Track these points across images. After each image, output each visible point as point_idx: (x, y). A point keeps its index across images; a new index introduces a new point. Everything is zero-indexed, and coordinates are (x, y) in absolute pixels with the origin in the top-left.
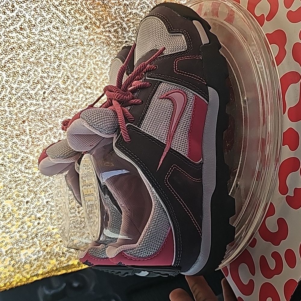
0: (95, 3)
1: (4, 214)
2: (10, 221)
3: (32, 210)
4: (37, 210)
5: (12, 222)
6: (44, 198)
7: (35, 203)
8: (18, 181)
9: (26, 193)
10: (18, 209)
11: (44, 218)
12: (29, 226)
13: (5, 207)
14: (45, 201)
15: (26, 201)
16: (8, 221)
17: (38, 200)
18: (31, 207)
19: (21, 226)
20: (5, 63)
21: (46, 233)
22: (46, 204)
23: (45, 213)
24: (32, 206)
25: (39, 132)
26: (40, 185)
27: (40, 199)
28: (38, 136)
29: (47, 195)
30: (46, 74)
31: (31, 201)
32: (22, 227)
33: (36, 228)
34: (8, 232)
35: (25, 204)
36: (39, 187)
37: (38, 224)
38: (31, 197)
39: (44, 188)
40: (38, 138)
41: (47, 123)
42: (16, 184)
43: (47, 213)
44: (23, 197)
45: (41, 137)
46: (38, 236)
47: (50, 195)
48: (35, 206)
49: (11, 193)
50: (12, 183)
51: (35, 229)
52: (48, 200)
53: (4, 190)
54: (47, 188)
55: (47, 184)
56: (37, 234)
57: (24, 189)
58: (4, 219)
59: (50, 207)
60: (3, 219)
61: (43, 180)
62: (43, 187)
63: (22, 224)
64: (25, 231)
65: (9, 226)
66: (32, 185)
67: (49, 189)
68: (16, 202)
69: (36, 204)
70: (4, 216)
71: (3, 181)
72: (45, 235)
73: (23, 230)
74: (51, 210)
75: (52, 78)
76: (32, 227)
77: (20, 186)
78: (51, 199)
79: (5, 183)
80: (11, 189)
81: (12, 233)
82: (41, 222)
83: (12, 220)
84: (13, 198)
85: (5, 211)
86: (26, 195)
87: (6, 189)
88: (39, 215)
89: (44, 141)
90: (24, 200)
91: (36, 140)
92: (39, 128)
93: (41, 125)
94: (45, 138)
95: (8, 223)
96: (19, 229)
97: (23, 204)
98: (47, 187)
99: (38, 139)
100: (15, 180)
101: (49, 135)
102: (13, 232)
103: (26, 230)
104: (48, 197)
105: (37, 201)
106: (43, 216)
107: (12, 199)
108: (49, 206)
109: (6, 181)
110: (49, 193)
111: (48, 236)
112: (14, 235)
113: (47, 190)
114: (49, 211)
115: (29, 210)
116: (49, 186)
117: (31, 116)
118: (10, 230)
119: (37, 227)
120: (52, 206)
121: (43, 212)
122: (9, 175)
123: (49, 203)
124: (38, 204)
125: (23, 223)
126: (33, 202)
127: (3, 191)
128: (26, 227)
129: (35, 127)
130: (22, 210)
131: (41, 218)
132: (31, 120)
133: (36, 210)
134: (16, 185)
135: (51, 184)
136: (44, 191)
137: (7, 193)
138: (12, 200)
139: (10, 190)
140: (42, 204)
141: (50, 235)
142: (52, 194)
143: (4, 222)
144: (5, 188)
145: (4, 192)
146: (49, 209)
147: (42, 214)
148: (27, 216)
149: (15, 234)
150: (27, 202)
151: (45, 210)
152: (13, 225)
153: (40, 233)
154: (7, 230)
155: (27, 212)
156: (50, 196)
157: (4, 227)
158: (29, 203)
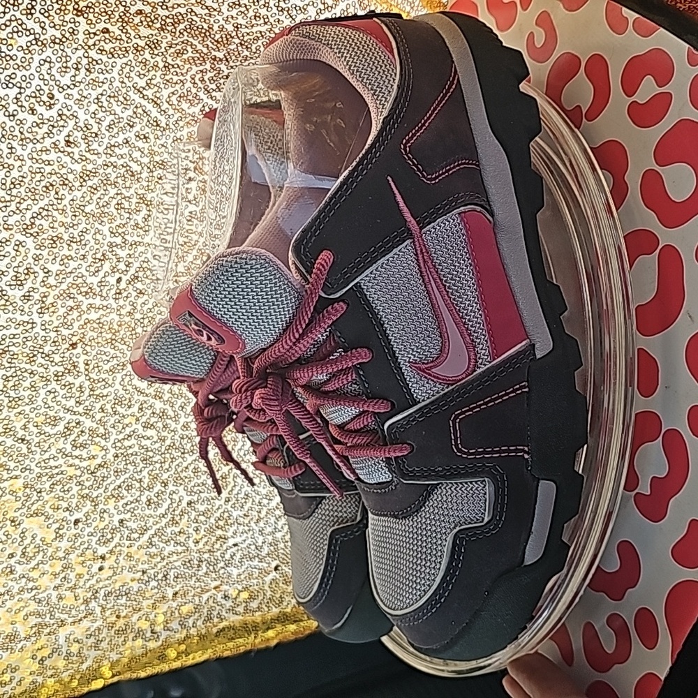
0: (220, 76)
1: (25, 548)
2: (38, 564)
3: (86, 539)
4: (99, 540)
5: (41, 566)
6: (115, 512)
7: (94, 524)
8: (57, 474)
9: (75, 501)
10: (56, 537)
11: (114, 558)
12: (79, 575)
13: (26, 534)
14: (116, 518)
15: (73, 519)
16: (33, 563)
17: (101, 517)
18: (86, 533)
19: (62, 575)
20: (33, 217)
21: (117, 588)
22: (118, 526)
23: (116, 547)
24: (88, 530)
25: (107, 367)
26: (105, 484)
27: (106, 515)
28: (103, 376)
29: (120, 504)
30: (120, 238)
31: (84, 519)
32: (65, 578)
33: (95, 578)
34: (32, 589)
35: (72, 525)
36: (104, 488)
37: (101, 569)
38: (85, 510)
39: (114, 489)
40: (103, 380)
41: (125, 347)
42: (51, 482)
43: (120, 545)
44: (68, 509)
45: (111, 378)
46: (98, 595)
47: (127, 504)
48: (93, 531)
49: (40, 503)
50: (44, 479)
51: (93, 581)
52: (122, 516)
53: (25, 494)
54: (120, 489)
55: (122, 480)
56: (97, 592)
57: (71, 493)
58: (24, 560)
59: (127, 532)
60: (22, 560)
61: (112, 473)
62: (112, 487)
63: (63, 571)
64: (70, 585)
65: (35, 574)
66: (87, 484)
67: (125, 493)
68: (51, 521)
69: (97, 526)
70: (23, 553)
71: (23, 475)
72: (114, 594)
73: (65, 583)
74: (130, 540)
75: (131, 245)
76: (87, 577)
77: (61, 486)
78: (130, 514)
79: (28, 480)
80: (40, 492)
81: (40, 591)
82: (106, 564)
83: (42, 563)
84: (46, 514)
85: (26, 542)
86: (74, 505)
87: (29, 493)
88: (102, 550)
89: (118, 386)
90: (69, 518)
91: (99, 385)
92: (108, 358)
93: (112, 351)
94: (119, 379)
95: (34, 568)
96: (58, 581)
97: (66, 526)
98: (120, 487)
99: (104, 383)
100: (50, 474)
101: (129, 374)
102: (43, 589)
103: (73, 583)
104: (123, 510)
105: (99, 518)
106: (111, 552)
107: (43, 514)
108: (126, 530)
109: (31, 476)
110: (125, 501)
111: (122, 596)
112: (45, 595)
113: (121, 495)
114: (125, 541)
115: (80, 540)
116: (126, 484)
117: (91, 333)
118: (36, 584)
119: (98, 576)
120: (132, 530)
121: (113, 544)
122: (37, 461)
123: (125, 522)
124: (102, 525)
125: (65, 568)
126: (88, 522)
127: (23, 498)
128: (72, 576)
129: (99, 356)
130: (65, 539)
131: (108, 556)
132: (90, 341)
133: (97, 539)
134: (53, 484)
135: (130, 480)
136: (114, 497)
137: (31, 502)
138: (43, 517)
139: (39, 495)
140: (110, 526)
141: (126, 594)
142: (132, 502)
143: (25, 565)
144: (28, 490)
145: (26, 501)
146: (125, 536)
147: (110, 548)
148: (77, 552)
149: (47, 592)
150: (77, 522)
151: (116, 540)
152: (44, 574)
153: (103, 590)
154: (31, 585)
155: (77, 545)
156: (128, 508)
157: (24, 577)
158: (80, 524)
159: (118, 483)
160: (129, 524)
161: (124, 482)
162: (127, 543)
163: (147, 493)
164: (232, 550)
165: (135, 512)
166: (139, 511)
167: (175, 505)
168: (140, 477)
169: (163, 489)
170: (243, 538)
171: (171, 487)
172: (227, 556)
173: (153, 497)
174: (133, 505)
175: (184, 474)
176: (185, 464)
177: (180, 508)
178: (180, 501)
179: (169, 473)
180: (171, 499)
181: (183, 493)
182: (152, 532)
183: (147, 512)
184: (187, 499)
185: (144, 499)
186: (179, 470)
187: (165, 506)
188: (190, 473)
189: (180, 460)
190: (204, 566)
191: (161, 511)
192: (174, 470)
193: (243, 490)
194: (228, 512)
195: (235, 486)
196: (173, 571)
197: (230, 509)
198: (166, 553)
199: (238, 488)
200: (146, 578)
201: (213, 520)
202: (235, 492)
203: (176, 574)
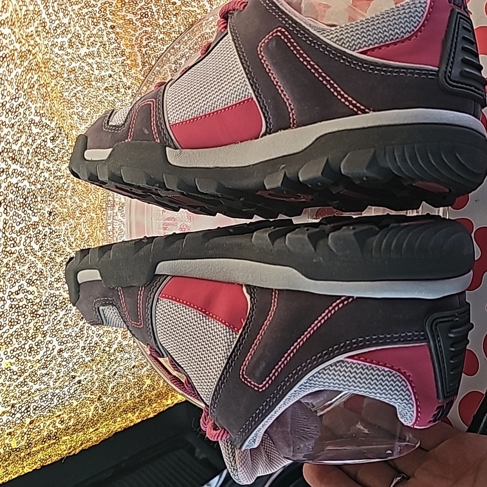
6: (4, 357)
22: (5, 368)
25: (17, 228)
28: (14, 236)
29: (9, 350)
39: (7, 337)
40: (13, 239)
41: (30, 212)
43: (3, 385)
45: (18, 238)
52: (9, 360)
54: (11, 338)
55: (14, 329)
61: (7, 322)
62: (6, 335)
67: (14, 341)
74: (11, 381)
78: (15, 358)
89: (22, 247)
91: (11, 242)
92: (19, 220)
93: (23, 215)
94: (23, 240)
98: (12, 335)
99: (13, 242)
101: (29, 236)
104: (10, 355)
110: (13, 348)
113: (11, 343)
116: (16, 333)
120: (13, 372)
129: (14, 217)
135: (20, 330)
136: (5, 343)
142: (18, 349)
146: (8, 378)
156: (14, 354)
159: (11, 331)
160: (12, 367)
161: (15, 332)
162: (8, 383)
163: (30, 342)
165: (19, 358)
166: (22, 357)
167: (49, 353)
168: (28, 328)
169: (42, 339)
171: (48, 338)
173: (34, 346)
174: (18, 352)
175: (58, 327)
176: (59, 318)
177: (52, 355)
178: (53, 349)
179: (48, 326)
180: (47, 348)
181: (55, 343)
182: (27, 374)
183: (28, 358)
184: (57, 348)
185: (27, 347)
186: (55, 323)
187: (42, 353)
188: (62, 326)
189: (55, 314)
191: (38, 357)
192: (52, 323)
193: (94, 340)
194: (82, 358)
195: (88, 337)
196: (33, 404)
197: (84, 356)
198: (33, 391)
199: (90, 339)
200: (13, 411)
201: (71, 365)
202: (88, 342)
203: (35, 407)
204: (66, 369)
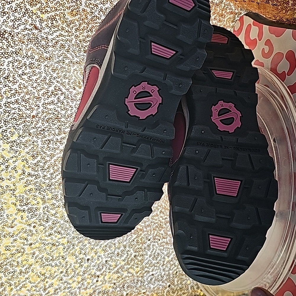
1: (67, 269)
2: (72, 277)
3: (92, 268)
4: (97, 269)
5: (73, 278)
6: (104, 257)
7: (95, 262)
8: (80, 238)
9: (87, 250)
10: (80, 266)
11: (103, 277)
12: (88, 283)
13: (68, 263)
14: (104, 260)
15: (87, 258)
16: (70, 276)
17: (98, 259)
18: (92, 265)
19: (81, 283)
21: (103, 290)
22: (105, 263)
23: (104, 272)
24: (93, 264)
26: (100, 244)
27: (100, 258)
29: (106, 254)
31: (91, 259)
32: (82, 284)
33: (95, 285)
34: (69, 288)
35: (86, 261)
36: (99, 246)
37: (97, 281)
38: (92, 255)
39: (104, 247)
42: (78, 241)
43: (105, 271)
44: (84, 254)
46: (95, 292)
47: (109, 254)
48: (95, 265)
49: (74, 250)
50: (75, 239)
51: (94, 286)
52: (107, 259)
53: (68, 246)
54: (106, 247)
56: (95, 291)
57: (86, 247)
58: (66, 275)
59: (108, 266)
60: (65, 275)
62: (103, 246)
63: (82, 281)
64: (84, 287)
65: (70, 281)
66: (93, 243)
67: (108, 249)
68: (78, 258)
69: (96, 263)
70: (67, 272)
71: (67, 237)
72: (102, 293)
73: (83, 286)
74: (110, 270)
76: (91, 284)
77: (82, 243)
78: (110, 258)
79: (69, 239)
80: (74, 245)
81: (72, 289)
82: (100, 279)
83: (74, 277)
84: (76, 255)
85: (68, 267)
86: (87, 252)
87: (69, 245)
88: (98, 273)
90: (85, 258)
95: (70, 279)
96: (80, 285)
97: (84, 261)
100: (77, 237)
102: (73, 288)
103: (86, 286)
104: (107, 256)
105: (97, 259)
106: (102, 274)
107: (75, 255)
108: (108, 265)
109: (70, 238)
110: (108, 253)
111: (105, 294)
112: (74, 291)
113: (106, 250)
114: (107, 270)
115: (89, 268)
118: (71, 286)
119: (96, 284)
120: (110, 265)
121: (102, 271)
122: (72, 231)
123: (108, 262)
124: (98, 262)
126: (93, 260)
128: (85, 283)
130: (83, 267)
131: (100, 276)
133: (96, 268)
134: (79, 242)
135: (110, 243)
136: (103, 250)
137: (70, 249)
138: (75, 257)
139: (73, 246)
140: (102, 263)
141: (107, 293)
142: (111, 253)
143: (67, 277)
144: (69, 244)
145: (68, 248)
146: (108, 268)
147: (101, 273)
148: (88, 273)
149: (75, 290)
150: (88, 260)
151: (104, 269)
152: (74, 281)
153: (97, 290)
154: (69, 286)
155: (88, 270)
156: (109, 256)
157: (66, 282)
158: (89, 261)
160: (109, 263)
161: (108, 244)
162: (108, 271)
163: (117, 250)
164: (151, 277)
165: (112, 258)
166: (114, 257)
167: (129, 256)
168: (114, 243)
169: (124, 249)
170: (156, 272)
171: (127, 249)
172: (149, 279)
173: (120, 252)
174: (111, 255)
175: (133, 243)
176: (133, 239)
177: (131, 258)
178: (131, 255)
179: (126, 242)
180: (127, 254)
181: (132, 251)
182: (119, 267)
183: (117, 258)
184: (134, 254)
185: (116, 252)
186: (131, 241)
187: (125, 256)
188: (135, 242)
189: (130, 236)
190: (139, 283)
191: (123, 258)
192: (128, 241)
193: (157, 252)
194: (150, 261)
195: (153, 250)
196: (126, 284)
197: (151, 260)
198: (124, 276)
199: (154, 251)
200: (115, 287)
201: (144, 264)
202: (153, 252)
203: (128, 286)
204: (141, 266)
